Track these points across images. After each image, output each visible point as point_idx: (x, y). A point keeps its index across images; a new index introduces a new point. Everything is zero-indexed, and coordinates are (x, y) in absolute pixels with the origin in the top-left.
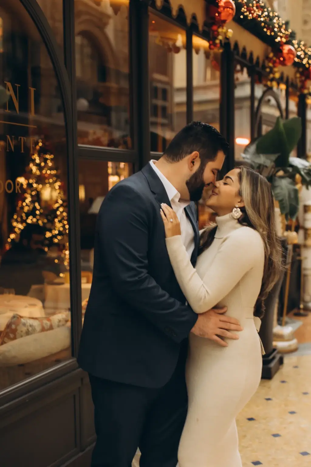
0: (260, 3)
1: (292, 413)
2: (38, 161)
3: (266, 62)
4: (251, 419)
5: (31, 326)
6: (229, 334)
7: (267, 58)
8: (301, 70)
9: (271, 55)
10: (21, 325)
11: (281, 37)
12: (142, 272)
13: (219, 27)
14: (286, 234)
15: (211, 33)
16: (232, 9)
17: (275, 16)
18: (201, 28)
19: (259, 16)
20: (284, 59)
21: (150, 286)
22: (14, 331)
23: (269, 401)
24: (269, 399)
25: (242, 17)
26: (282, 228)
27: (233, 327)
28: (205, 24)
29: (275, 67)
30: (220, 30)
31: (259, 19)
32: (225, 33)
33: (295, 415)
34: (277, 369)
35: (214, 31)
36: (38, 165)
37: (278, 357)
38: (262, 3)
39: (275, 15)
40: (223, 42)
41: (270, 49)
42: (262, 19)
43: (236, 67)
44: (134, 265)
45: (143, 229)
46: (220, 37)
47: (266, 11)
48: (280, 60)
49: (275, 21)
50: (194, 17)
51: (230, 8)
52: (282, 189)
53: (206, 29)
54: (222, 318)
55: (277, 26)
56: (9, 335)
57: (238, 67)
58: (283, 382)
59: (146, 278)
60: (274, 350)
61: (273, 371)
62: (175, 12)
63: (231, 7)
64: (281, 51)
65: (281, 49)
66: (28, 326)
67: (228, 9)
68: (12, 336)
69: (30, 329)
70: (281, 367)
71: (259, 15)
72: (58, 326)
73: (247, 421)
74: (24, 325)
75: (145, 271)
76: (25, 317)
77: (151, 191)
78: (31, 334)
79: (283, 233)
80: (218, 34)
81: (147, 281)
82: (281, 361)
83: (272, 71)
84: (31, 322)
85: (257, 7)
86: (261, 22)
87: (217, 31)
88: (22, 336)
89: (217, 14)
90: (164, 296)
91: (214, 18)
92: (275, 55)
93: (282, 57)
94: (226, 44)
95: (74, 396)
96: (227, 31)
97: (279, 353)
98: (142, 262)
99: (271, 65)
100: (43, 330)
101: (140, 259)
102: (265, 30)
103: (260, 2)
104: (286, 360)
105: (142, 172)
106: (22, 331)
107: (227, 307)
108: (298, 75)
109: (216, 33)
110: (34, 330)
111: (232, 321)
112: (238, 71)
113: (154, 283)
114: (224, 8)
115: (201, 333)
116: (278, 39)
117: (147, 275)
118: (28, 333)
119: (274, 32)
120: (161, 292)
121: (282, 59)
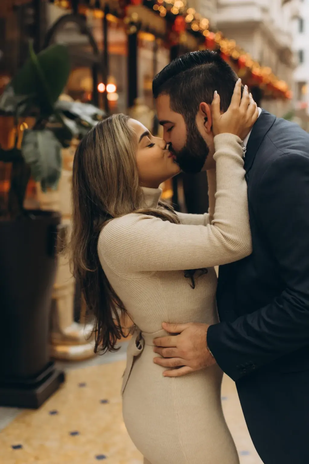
24: (17, 447)
58: (53, 413)
60: (51, 364)
82: (62, 378)
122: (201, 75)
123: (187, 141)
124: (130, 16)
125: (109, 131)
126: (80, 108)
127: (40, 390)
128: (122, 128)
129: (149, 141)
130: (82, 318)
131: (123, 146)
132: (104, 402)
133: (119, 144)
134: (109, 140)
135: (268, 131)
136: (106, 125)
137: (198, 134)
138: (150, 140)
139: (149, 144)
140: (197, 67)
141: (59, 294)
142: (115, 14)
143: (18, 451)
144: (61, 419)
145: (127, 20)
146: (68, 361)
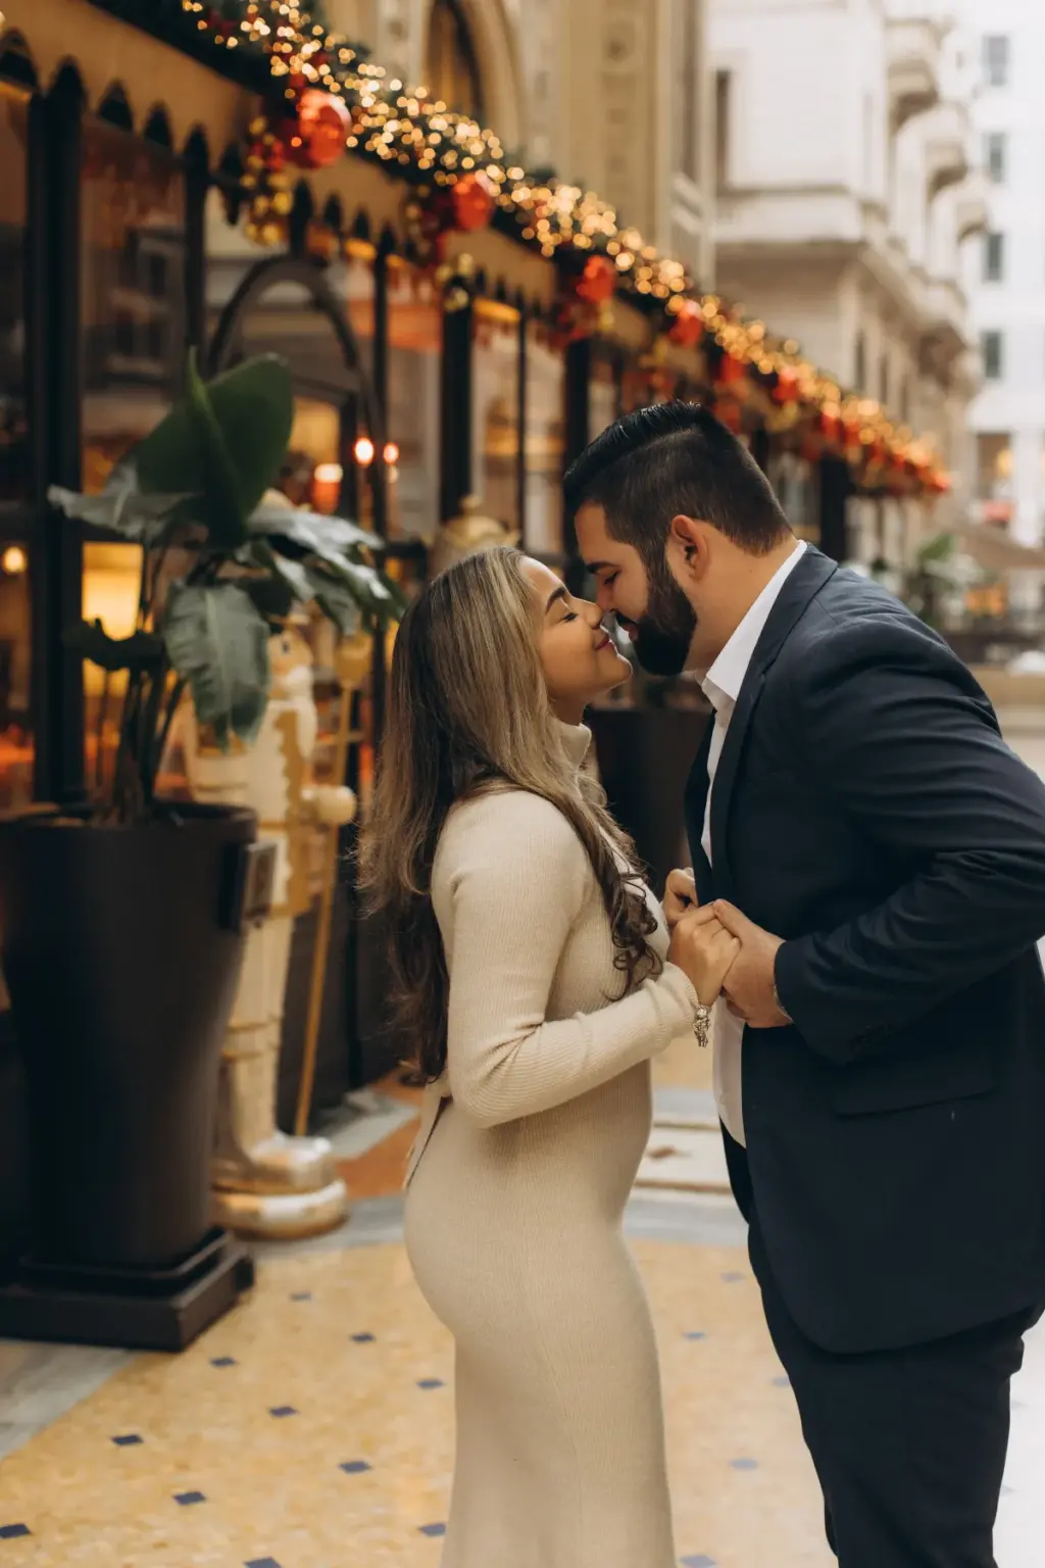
1: (190, 1499)
3: (240, 150)
4: (12, 1531)
7: (243, 134)
8: (423, 191)
9: (258, 126)
20: (307, 144)
24: (128, 1440)
26: (287, 773)
29: (267, 172)
33: (195, 1507)
37: (228, 1259)
41: (256, 102)
48: (287, 145)
58: (223, 1362)
60: (216, 1235)
61: (186, 1320)
65: (295, 104)
70: (244, 1297)
79: (293, 793)
82: (243, 1277)
83: (264, 188)
92: (271, 128)
93: (297, 135)
99: (256, 162)
108: (413, 212)
116: (279, 68)
121: (296, 142)
122: (668, 458)
123: (649, 602)
124: (455, 262)
125: (480, 586)
126: (313, 528)
127: (187, 1299)
128: (509, 581)
129: (566, 609)
130: (301, 1123)
131: (509, 620)
132: (364, 1338)
133: (503, 615)
134: (481, 606)
135: (818, 591)
136: (471, 571)
137: (673, 584)
138: (566, 605)
139: (566, 614)
140: (658, 442)
141: (240, 1044)
142: (410, 253)
143: (128, 1450)
144: (246, 1375)
145: (444, 273)
146: (258, 1235)
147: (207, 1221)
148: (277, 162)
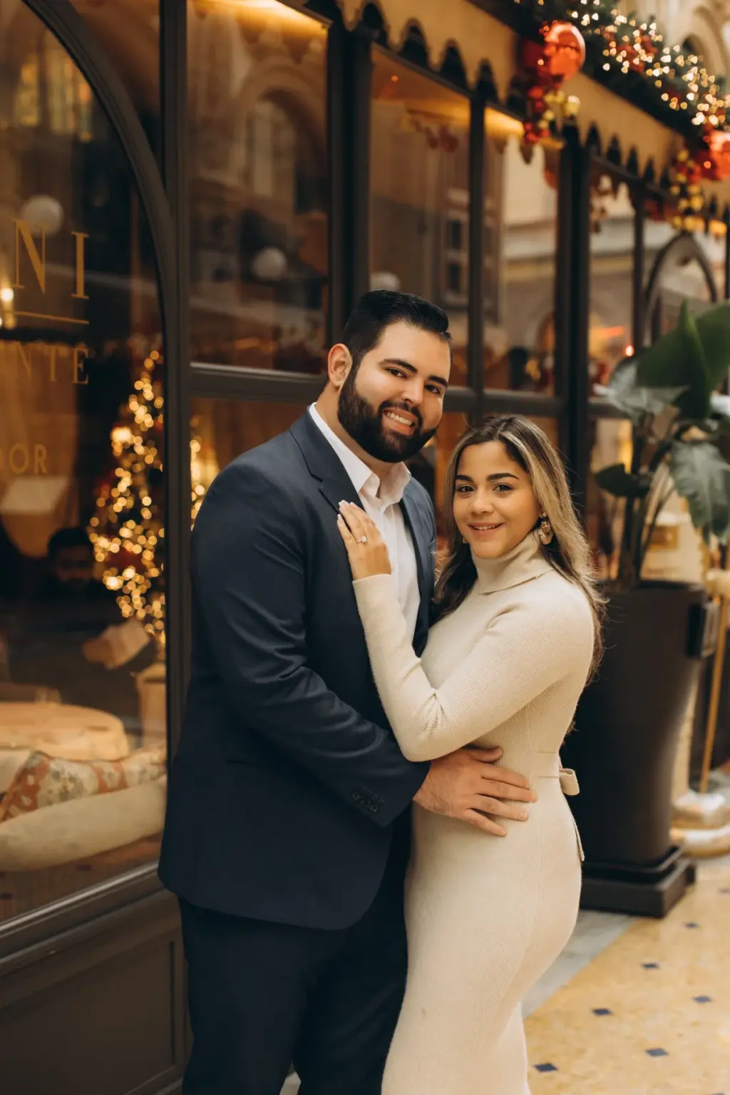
0: (650, 36)
1: (702, 1000)
2: (149, 395)
3: (672, 171)
4: (601, 1012)
5: (72, 779)
6: (502, 808)
7: (673, 162)
9: (683, 155)
10: (48, 777)
11: (706, 114)
12: (289, 663)
13: (546, 92)
14: (713, 575)
15: (529, 104)
16: (577, 49)
17: (690, 64)
18: (502, 93)
19: (648, 66)
20: (714, 166)
21: (310, 694)
22: (33, 791)
23: (652, 972)
24: (650, 966)
25: (607, 67)
26: (703, 562)
27: (513, 792)
28: (514, 83)
29: (690, 182)
30: (549, 98)
31: (649, 72)
32: (563, 106)
33: (707, 1004)
34: (679, 895)
35: (534, 101)
36: (149, 404)
37: (682, 866)
38: (657, 34)
39: (692, 63)
40: (559, 125)
41: (680, 140)
42: (657, 73)
43: (597, 183)
44: (270, 646)
45: (288, 564)
46: (549, 115)
47: (668, 52)
48: (703, 167)
49: (690, 76)
50: (486, 68)
51: (571, 47)
52: (693, 470)
53: (517, 93)
54: (490, 771)
55: (695, 88)
56: (20, 800)
57: (606, 183)
58: (691, 925)
59: (301, 676)
60: (674, 849)
61: (667, 899)
62: (436, 57)
63: (573, 44)
64: (706, 147)
65: (708, 141)
66: (64, 779)
67: (568, 50)
68: (26, 801)
69: (70, 786)
70: (689, 890)
71: (646, 63)
72: (140, 782)
73: (593, 1016)
74: (57, 775)
75: (297, 660)
76: (60, 758)
77: (312, 475)
78: (73, 797)
79: (704, 574)
80: (546, 107)
81: (303, 685)
82: (690, 877)
83: (685, 194)
84: (73, 770)
85: (643, 45)
86: (654, 78)
87: (541, 100)
88: (50, 803)
89: (541, 62)
90: (344, 718)
91: (534, 70)
92: (692, 156)
93: (709, 160)
94: (567, 130)
95: (172, 945)
96: (566, 101)
97: (685, 855)
98: (287, 639)
99: (682, 178)
100: (103, 789)
101: (285, 631)
102: (665, 97)
103: (650, 33)
104: (702, 874)
105: (291, 433)
106: (50, 792)
107: (502, 748)
109: (539, 104)
110: (80, 791)
111: (512, 780)
112: (604, 193)
113: (319, 688)
114: (558, 46)
115: (437, 804)
116: (699, 120)
117: (302, 669)
118: (64, 796)
119: (687, 101)
120: (339, 707)
121: (708, 165)
130: (704, 785)
147: (668, 845)
148: (696, 178)
